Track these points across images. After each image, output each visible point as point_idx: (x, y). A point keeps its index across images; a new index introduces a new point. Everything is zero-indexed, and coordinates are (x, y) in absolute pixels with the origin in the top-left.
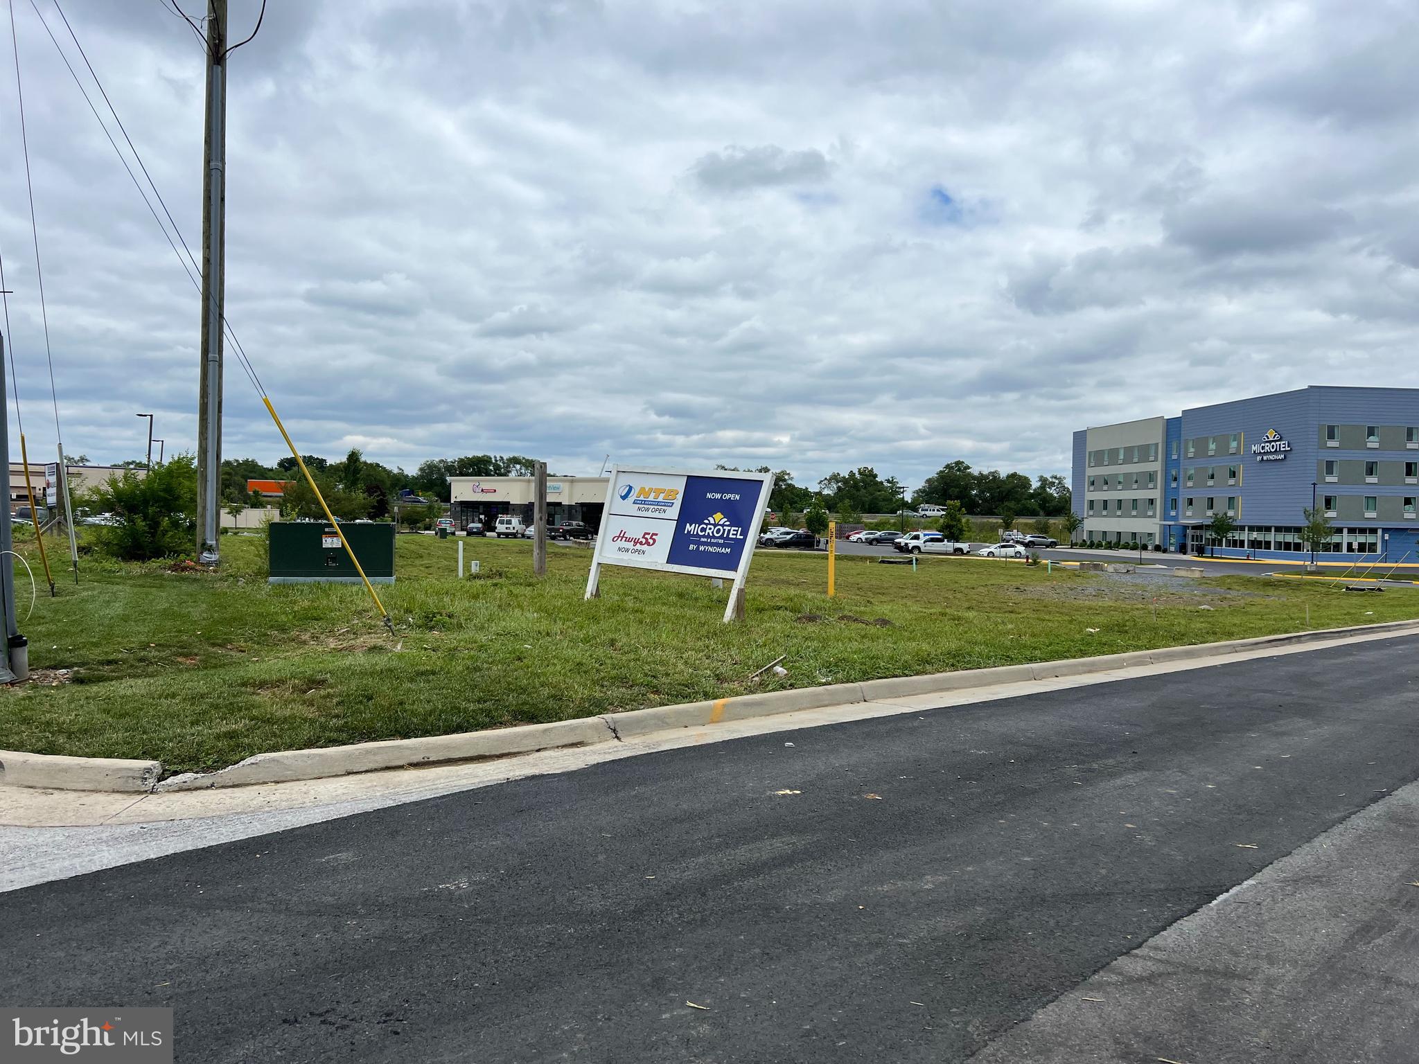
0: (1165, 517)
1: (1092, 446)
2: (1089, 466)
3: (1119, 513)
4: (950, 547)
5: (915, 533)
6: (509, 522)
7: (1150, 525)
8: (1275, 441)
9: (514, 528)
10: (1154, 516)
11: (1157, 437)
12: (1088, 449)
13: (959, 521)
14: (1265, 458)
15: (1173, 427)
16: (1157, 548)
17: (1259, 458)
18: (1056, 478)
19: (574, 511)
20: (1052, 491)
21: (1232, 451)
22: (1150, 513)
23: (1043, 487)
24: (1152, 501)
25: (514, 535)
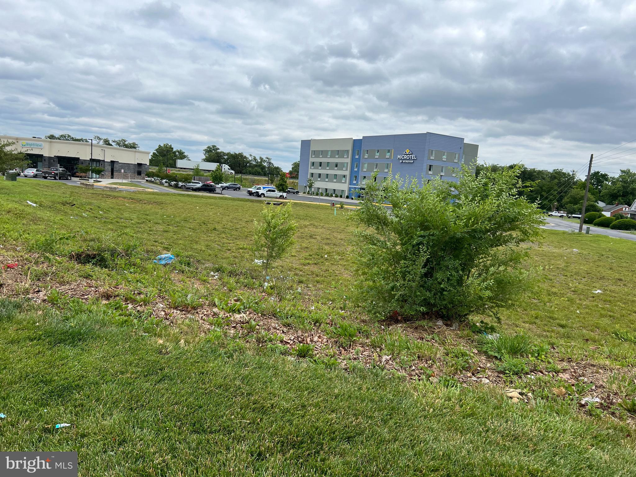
0: (351, 183)
1: (313, 148)
2: (312, 157)
3: (327, 180)
4: (278, 195)
5: (258, 186)
7: (344, 187)
8: (409, 154)
10: (345, 183)
11: (349, 147)
12: (311, 150)
13: (286, 182)
14: (404, 161)
15: (357, 144)
16: (347, 197)
17: (401, 161)
18: (268, 158)
19: (52, 161)
20: (265, 164)
21: (387, 157)
22: (343, 181)
23: (261, 162)
24: (344, 176)
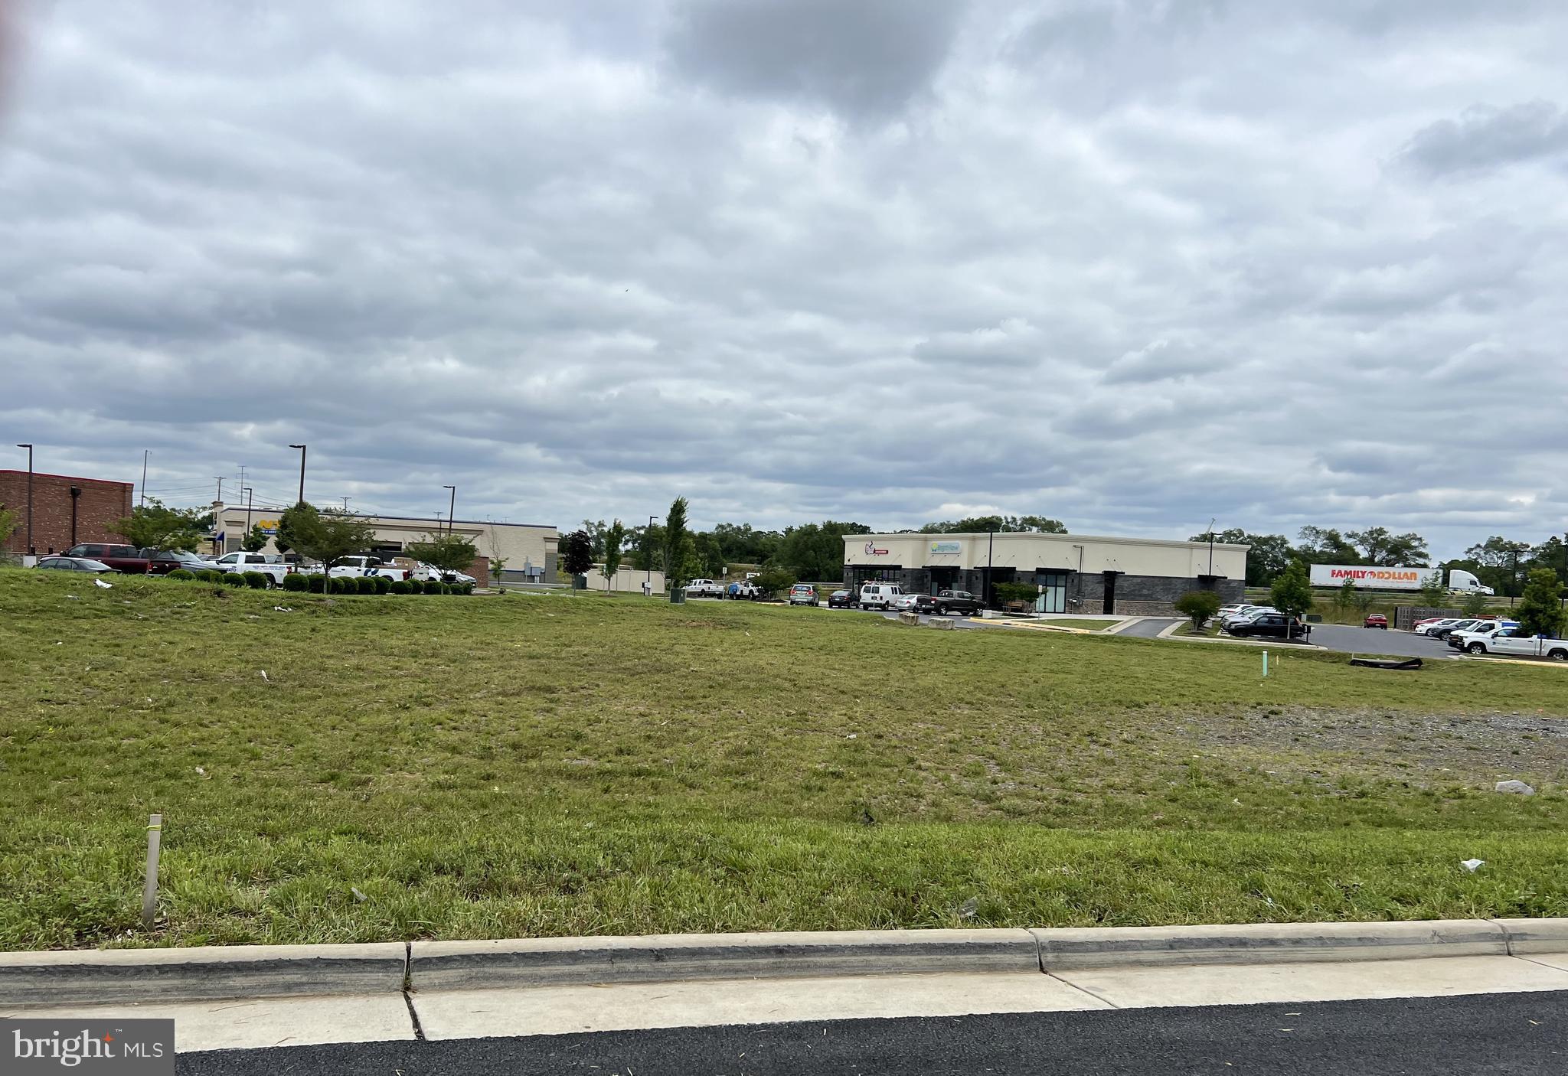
4: (1540, 645)
6: (877, 590)
9: (881, 598)
19: (974, 578)
25: (884, 607)
